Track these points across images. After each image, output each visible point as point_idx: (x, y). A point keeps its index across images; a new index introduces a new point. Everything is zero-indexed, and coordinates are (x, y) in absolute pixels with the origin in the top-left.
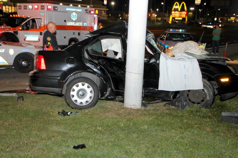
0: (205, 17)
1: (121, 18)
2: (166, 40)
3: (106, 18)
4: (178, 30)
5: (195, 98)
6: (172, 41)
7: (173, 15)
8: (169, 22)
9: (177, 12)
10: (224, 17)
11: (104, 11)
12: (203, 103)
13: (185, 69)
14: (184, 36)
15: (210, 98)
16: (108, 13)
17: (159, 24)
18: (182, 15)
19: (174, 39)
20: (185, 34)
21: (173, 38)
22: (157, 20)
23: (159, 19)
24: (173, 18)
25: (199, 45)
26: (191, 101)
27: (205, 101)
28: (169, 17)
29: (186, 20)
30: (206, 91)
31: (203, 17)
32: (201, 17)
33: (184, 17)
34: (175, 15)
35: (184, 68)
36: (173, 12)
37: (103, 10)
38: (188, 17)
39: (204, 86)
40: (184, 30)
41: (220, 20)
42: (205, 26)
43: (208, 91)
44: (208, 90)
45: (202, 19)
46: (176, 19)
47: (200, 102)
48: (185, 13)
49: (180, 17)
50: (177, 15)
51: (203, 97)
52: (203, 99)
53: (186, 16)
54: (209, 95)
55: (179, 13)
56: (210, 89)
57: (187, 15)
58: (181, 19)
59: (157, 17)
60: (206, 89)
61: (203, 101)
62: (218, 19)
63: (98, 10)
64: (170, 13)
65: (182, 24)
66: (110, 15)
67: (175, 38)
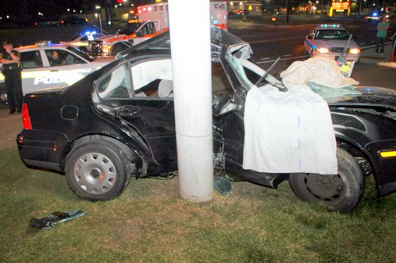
0: (370, 8)
1: (277, 13)
2: (315, 39)
3: (260, 14)
4: (331, 26)
5: (321, 187)
6: (322, 41)
7: (333, 6)
8: (329, 15)
9: (338, 4)
10: (392, 6)
11: (258, 6)
12: (337, 202)
13: (299, 126)
14: (339, 33)
15: (352, 195)
16: (262, 8)
17: (318, 17)
18: (344, 6)
19: (326, 37)
20: (340, 31)
21: (325, 35)
22: (316, 13)
23: (319, 12)
24: (334, 11)
25: (341, 65)
26: (313, 193)
27: (341, 198)
28: (330, 9)
29: (349, 12)
30: (344, 178)
31: (367, 7)
32: (366, 8)
33: (347, 8)
34: (336, 6)
35: (299, 123)
36: (334, 4)
37: (256, 6)
38: (351, 9)
39: (340, 168)
40: (338, 26)
41: (388, 10)
42: (369, 18)
43: (348, 180)
44: (349, 178)
45: (367, 9)
46: (337, 11)
47: (331, 198)
48: (347, 4)
49: (341, 8)
50: (338, 6)
51: (338, 190)
52: (337, 193)
53: (348, 7)
54: (351, 188)
55: (341, 4)
56: (352, 175)
57: (350, 5)
58: (343, 11)
59: (316, 10)
60: (345, 174)
61: (336, 196)
62: (385, 9)
63: (252, 6)
64: (331, 5)
65: (344, 16)
66: (265, 10)
67: (328, 36)
